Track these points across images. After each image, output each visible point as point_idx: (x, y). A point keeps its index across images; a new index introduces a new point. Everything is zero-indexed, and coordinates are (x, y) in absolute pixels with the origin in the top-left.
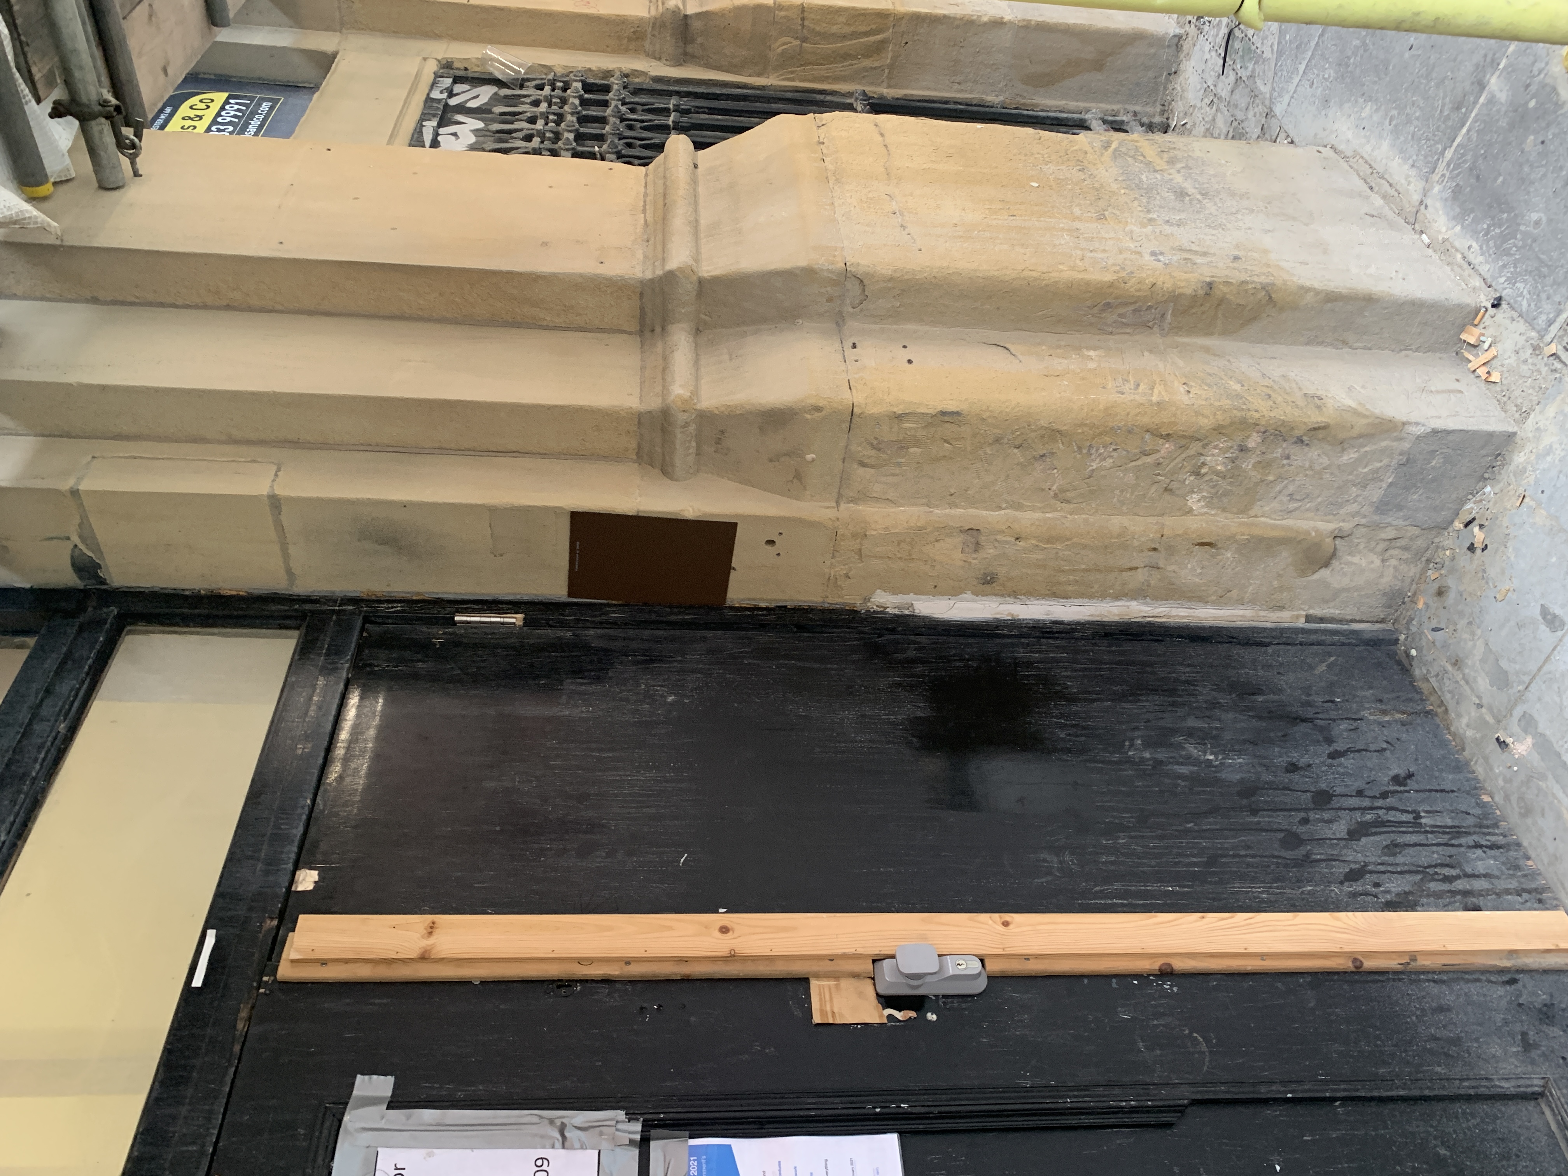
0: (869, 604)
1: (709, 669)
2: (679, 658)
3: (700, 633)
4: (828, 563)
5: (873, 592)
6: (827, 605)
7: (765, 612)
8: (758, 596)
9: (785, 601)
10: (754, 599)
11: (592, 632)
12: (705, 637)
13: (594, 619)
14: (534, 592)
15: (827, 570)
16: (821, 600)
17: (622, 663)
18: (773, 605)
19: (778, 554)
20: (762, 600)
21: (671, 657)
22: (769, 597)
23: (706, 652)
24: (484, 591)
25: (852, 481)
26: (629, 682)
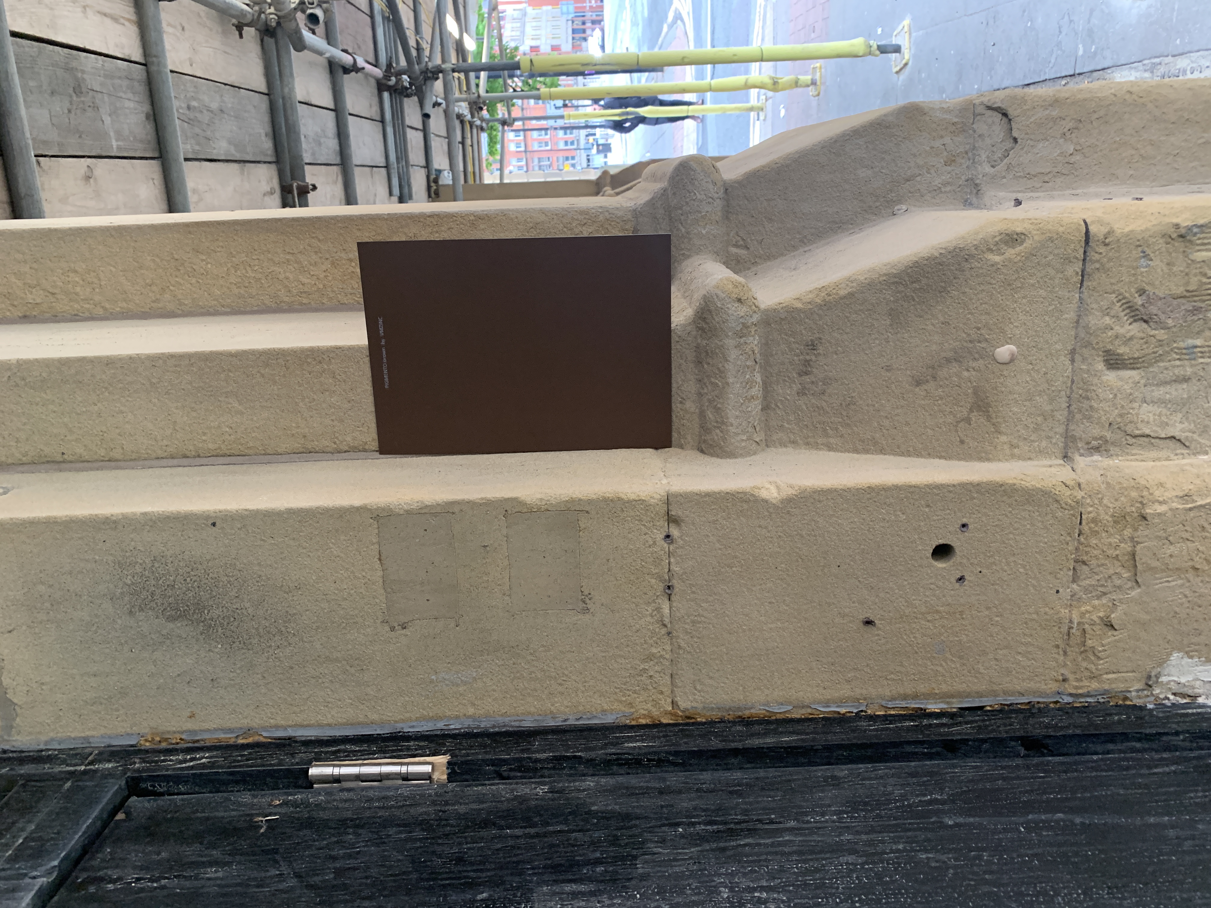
0: (1157, 691)
1: (870, 843)
2: (792, 824)
3: (820, 771)
5: (1162, 662)
6: (1067, 699)
7: (944, 720)
8: (922, 688)
9: (980, 695)
10: (915, 697)
11: (590, 783)
12: (834, 777)
13: (592, 755)
14: (471, 711)
15: (1064, 612)
16: (1054, 687)
17: (663, 841)
18: (956, 705)
19: (961, 579)
20: (930, 696)
21: (772, 822)
22: (944, 688)
23: (849, 807)
24: (375, 717)
25: (1093, 403)
26: (689, 885)
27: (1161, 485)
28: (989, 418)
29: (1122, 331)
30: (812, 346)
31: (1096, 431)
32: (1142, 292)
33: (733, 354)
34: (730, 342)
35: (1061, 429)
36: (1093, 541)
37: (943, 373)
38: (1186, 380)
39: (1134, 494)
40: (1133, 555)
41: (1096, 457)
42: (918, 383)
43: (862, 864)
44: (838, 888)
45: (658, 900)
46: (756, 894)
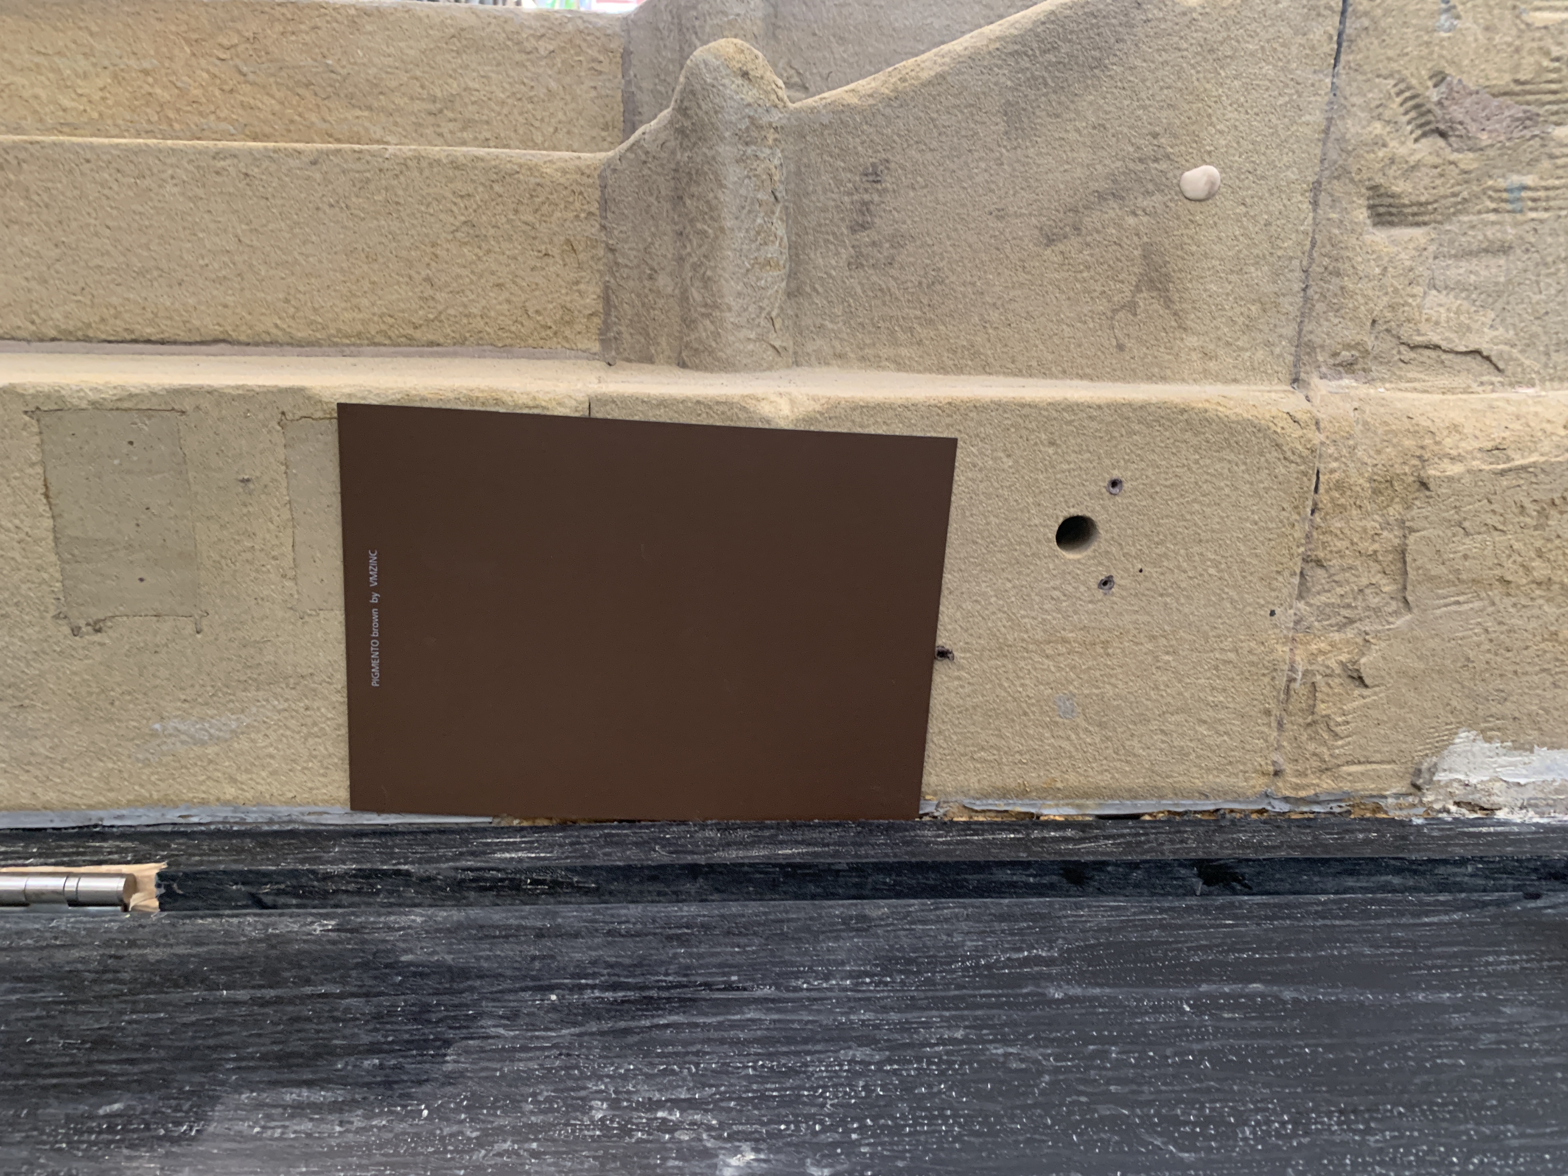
0: (1429, 798)
1: (904, 1027)
2: (768, 991)
3: (838, 908)
4: (1285, 616)
5: (1441, 747)
6: (1281, 807)
7: (1069, 833)
8: (1034, 778)
9: (1134, 795)
10: (1023, 793)
11: (417, 918)
12: (863, 918)
13: (431, 869)
14: (230, 792)
15: (1282, 651)
16: (1259, 783)
17: (513, 1017)
18: (1093, 809)
19: (1106, 583)
20: (1049, 792)
21: (730, 987)
22: (1072, 779)
23: (877, 965)
24: (51, 796)
25: (1347, 282)
26: (534, 1095)
27: (1455, 428)
28: (1168, 302)
29: (1402, 151)
30: (873, 175)
31: (1351, 334)
32: (1439, 77)
33: (733, 174)
34: (726, 151)
35: (1290, 330)
36: (1337, 524)
37: (1091, 220)
38: (1505, 249)
39: (1409, 443)
40: (1402, 553)
41: (1347, 381)
42: (1050, 241)
43: (880, 1064)
44: (823, 1105)
45: (462, 1122)
46: (660, 1114)
